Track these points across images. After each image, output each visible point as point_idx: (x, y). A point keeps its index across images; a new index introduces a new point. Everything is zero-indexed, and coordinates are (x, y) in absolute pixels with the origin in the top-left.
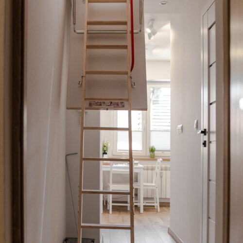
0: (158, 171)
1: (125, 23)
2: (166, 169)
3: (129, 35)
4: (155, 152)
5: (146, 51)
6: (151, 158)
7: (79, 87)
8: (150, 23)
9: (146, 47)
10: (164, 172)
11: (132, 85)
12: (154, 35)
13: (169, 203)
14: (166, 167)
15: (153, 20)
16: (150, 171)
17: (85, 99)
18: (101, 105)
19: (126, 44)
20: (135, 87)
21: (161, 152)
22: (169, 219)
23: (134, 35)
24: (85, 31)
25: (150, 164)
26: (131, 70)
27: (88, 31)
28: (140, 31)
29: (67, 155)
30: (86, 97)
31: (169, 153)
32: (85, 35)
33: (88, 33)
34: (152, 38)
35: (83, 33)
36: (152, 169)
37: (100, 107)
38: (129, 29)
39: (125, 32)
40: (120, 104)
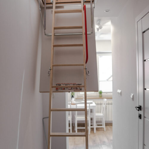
0: (104, 106)
1: (81, 27)
2: (109, 104)
3: (84, 36)
4: (102, 93)
5: (96, 36)
6: (100, 97)
7: (48, 76)
8: (98, 22)
9: (96, 34)
10: (108, 106)
11: (87, 73)
12: (101, 28)
13: (112, 123)
14: (109, 103)
15: (99, 20)
16: (99, 106)
17: (52, 87)
18: (64, 89)
19: (82, 44)
20: (89, 74)
21: (105, 93)
22: (111, 138)
23: (88, 35)
24: (52, 34)
25: (99, 101)
26: (86, 62)
27: (54, 34)
28: (92, 33)
29: (43, 119)
30: (53, 86)
31: (112, 93)
32: (53, 37)
33: (55, 35)
34: (100, 30)
35: (51, 36)
36: (101, 104)
37: (64, 90)
38: (84, 32)
39: (81, 34)
40: (78, 88)
